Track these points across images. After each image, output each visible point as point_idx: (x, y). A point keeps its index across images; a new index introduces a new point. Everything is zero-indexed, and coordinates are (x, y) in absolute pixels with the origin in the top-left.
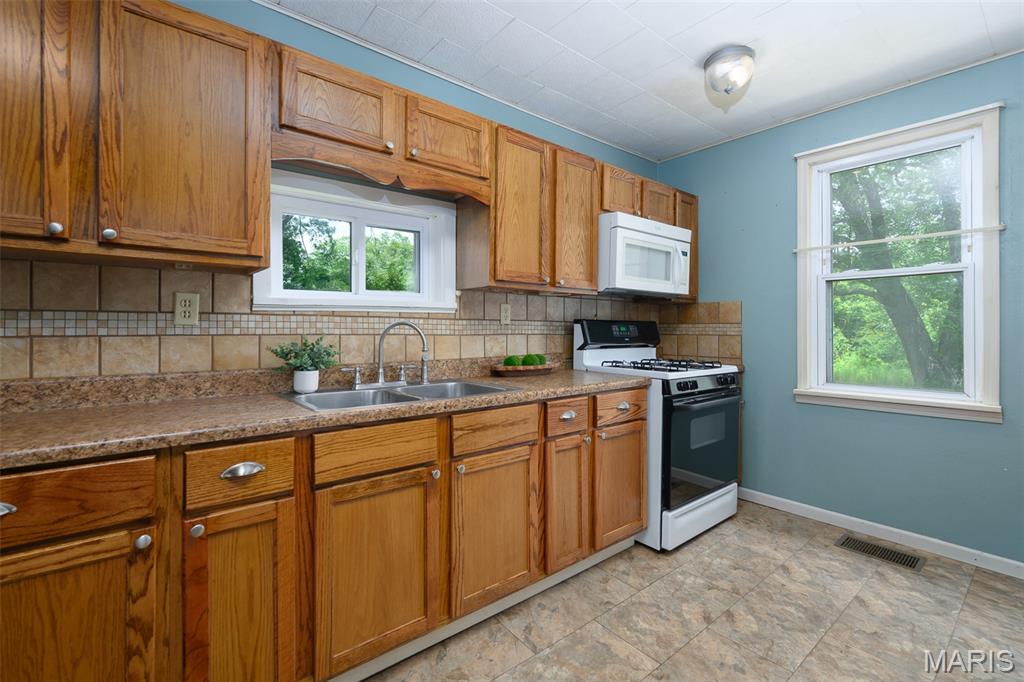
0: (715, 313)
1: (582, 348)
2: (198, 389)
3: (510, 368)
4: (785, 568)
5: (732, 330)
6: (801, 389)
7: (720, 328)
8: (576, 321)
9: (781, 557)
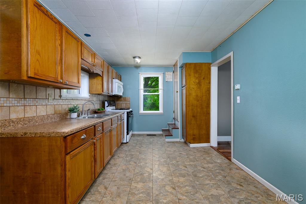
0: (125, 99)
1: (107, 107)
2: (55, 119)
3: (99, 111)
4: (143, 140)
5: (128, 103)
6: (140, 112)
7: (126, 102)
8: (106, 101)
9: (142, 139)
